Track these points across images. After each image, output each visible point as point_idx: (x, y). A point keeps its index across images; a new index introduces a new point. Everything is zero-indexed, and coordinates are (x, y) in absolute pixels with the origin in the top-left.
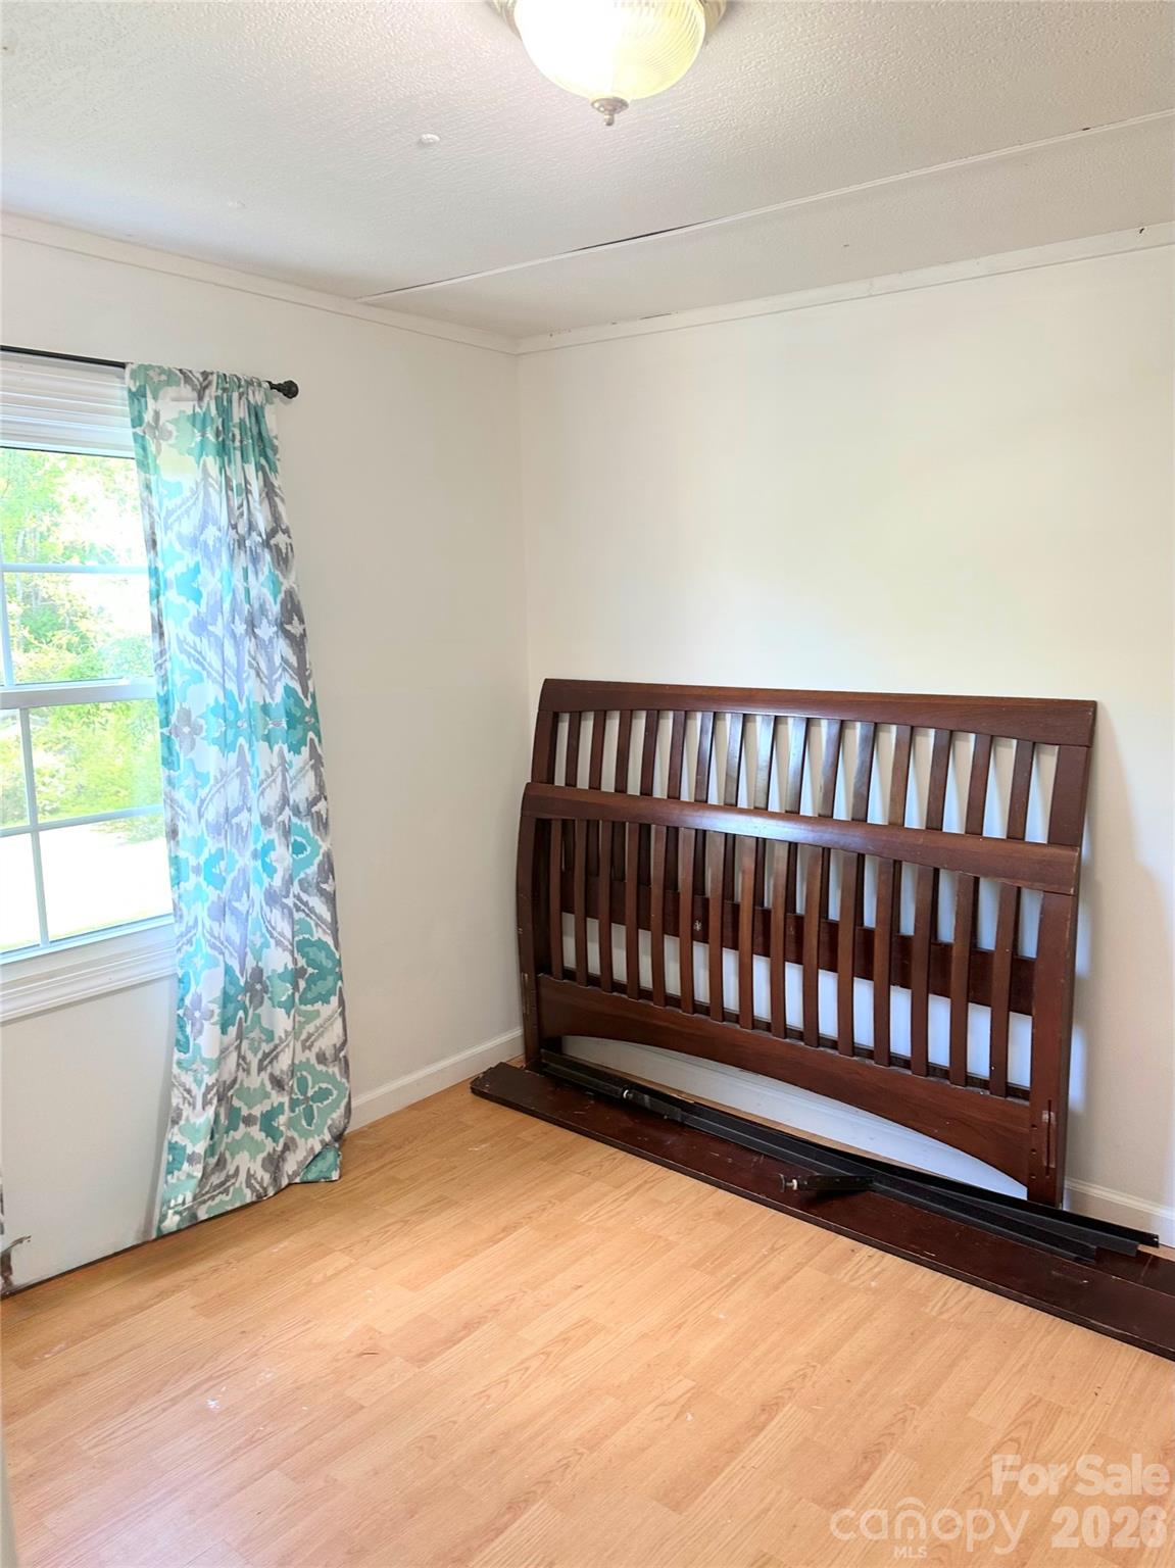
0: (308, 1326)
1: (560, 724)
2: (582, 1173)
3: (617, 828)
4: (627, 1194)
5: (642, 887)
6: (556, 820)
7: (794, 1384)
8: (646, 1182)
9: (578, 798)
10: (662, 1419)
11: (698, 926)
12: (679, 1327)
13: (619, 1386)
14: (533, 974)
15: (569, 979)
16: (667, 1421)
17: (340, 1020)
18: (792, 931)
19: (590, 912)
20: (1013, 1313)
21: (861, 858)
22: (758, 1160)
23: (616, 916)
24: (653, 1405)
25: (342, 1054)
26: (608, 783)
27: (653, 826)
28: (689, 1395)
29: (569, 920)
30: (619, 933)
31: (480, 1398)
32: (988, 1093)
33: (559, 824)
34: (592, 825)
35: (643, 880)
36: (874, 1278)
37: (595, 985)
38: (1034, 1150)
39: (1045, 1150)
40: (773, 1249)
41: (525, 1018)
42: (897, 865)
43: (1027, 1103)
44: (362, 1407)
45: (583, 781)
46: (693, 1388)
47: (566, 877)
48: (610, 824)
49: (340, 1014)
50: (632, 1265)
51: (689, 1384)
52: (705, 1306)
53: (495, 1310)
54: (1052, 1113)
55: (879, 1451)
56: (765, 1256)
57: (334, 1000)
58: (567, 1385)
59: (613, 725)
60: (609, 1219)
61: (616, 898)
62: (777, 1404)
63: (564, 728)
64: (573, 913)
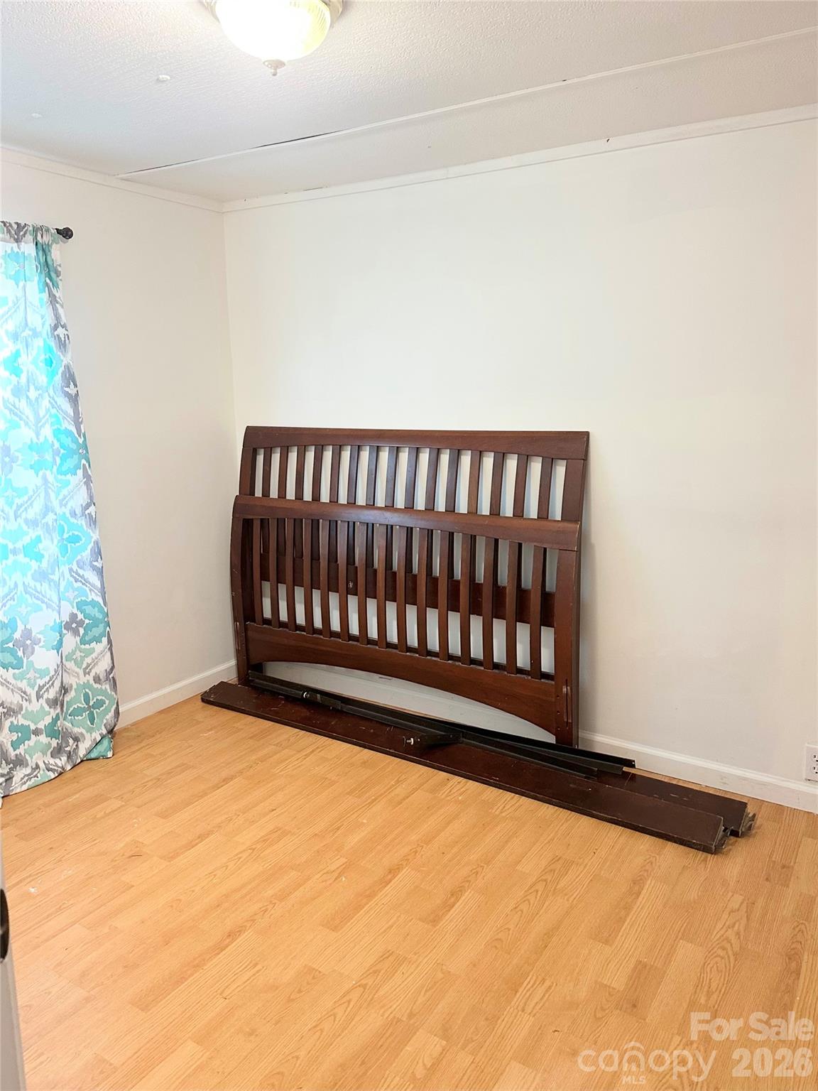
0: (95, 842)
1: (258, 457)
2: (276, 745)
3: (297, 523)
4: (306, 755)
5: (314, 561)
6: (256, 519)
7: (409, 857)
8: (318, 748)
9: (271, 504)
10: (326, 881)
11: (351, 585)
12: (338, 829)
13: (299, 865)
14: (243, 621)
15: (267, 624)
16: (328, 883)
17: (109, 654)
18: (410, 584)
19: (280, 580)
20: (547, 810)
21: (451, 535)
22: (390, 730)
23: (297, 581)
24: (321, 873)
25: (111, 676)
26: (291, 494)
27: (321, 521)
28: (344, 866)
29: (267, 586)
30: (299, 593)
31: (209, 877)
32: (530, 678)
33: (259, 522)
34: (281, 521)
35: (315, 557)
36: (461, 795)
37: (285, 628)
38: (558, 712)
39: (565, 711)
40: (398, 781)
41: (238, 652)
42: (473, 538)
43: (553, 683)
44: (133, 886)
45: (274, 493)
46: (346, 862)
47: (264, 558)
48: (293, 521)
49: (109, 649)
50: (308, 795)
51: (344, 860)
52: (356, 815)
53: (219, 827)
54: (568, 688)
55: (461, 891)
56: (393, 786)
57: (105, 640)
58: (265, 867)
59: (293, 457)
60: (293, 770)
61: (297, 570)
62: (398, 868)
63: (260, 459)
64: (269, 581)
